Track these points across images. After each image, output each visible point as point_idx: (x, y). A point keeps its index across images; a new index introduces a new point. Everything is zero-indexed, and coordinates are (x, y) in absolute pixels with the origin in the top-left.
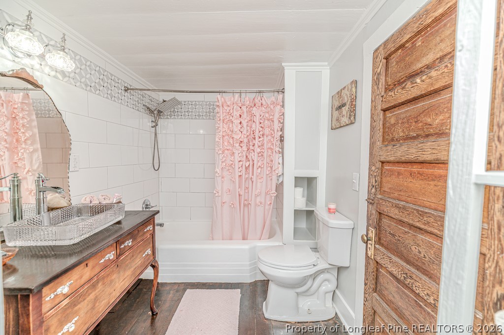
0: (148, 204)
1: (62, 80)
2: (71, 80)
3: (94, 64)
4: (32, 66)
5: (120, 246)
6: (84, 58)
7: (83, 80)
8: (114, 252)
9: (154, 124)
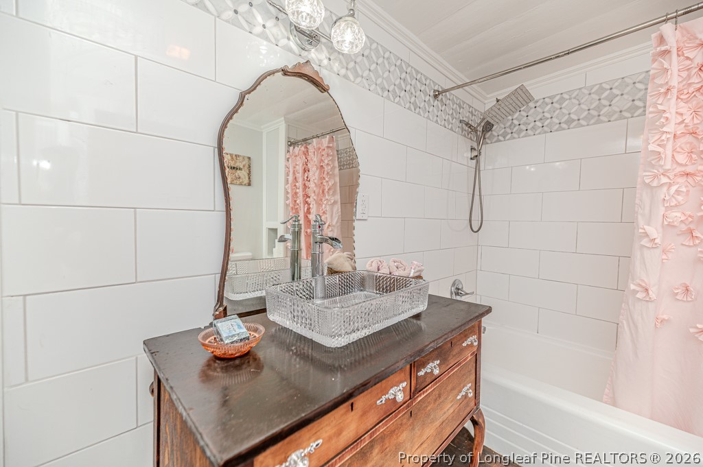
0: (460, 287)
1: (353, 82)
2: (365, 81)
3: (395, 55)
4: (320, 61)
5: (418, 371)
6: (381, 46)
7: (379, 81)
8: (404, 384)
9: (475, 153)
